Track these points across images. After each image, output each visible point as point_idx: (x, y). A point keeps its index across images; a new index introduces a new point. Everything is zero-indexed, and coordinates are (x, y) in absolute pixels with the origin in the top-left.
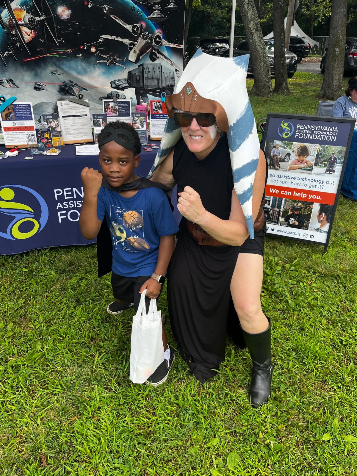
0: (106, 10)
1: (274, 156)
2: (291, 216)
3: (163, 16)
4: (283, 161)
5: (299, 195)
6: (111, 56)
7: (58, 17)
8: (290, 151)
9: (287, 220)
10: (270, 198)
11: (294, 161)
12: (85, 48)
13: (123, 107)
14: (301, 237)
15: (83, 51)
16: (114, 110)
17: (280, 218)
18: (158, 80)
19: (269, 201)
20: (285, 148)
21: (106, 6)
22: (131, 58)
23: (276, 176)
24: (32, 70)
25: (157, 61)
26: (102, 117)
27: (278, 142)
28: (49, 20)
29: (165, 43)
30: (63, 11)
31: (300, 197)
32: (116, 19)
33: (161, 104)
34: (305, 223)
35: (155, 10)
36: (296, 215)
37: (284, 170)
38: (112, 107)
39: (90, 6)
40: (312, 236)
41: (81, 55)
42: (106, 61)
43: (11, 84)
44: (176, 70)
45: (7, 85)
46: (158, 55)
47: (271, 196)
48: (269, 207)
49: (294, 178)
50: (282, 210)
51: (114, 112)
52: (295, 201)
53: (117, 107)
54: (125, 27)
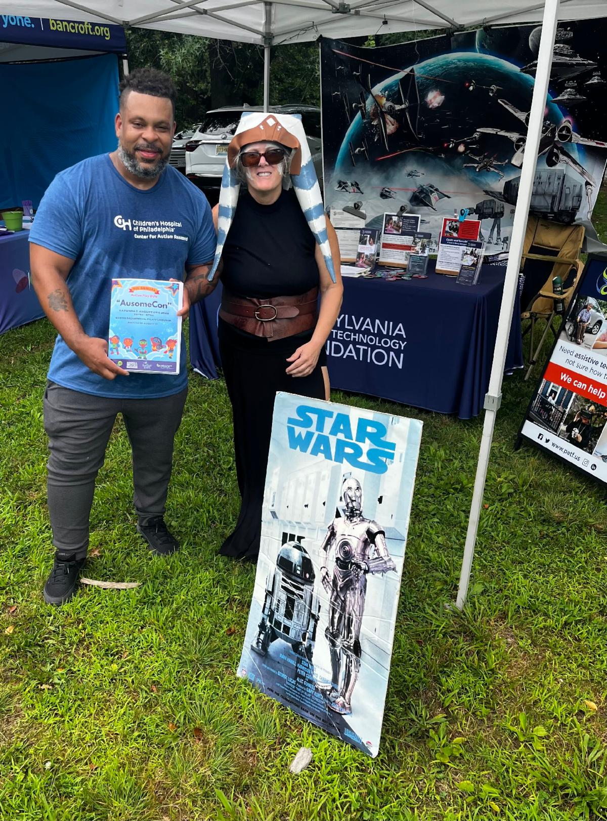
0: (492, 93)
1: (581, 321)
2: (576, 425)
3: (578, 96)
4: (590, 331)
5: (595, 391)
6: (485, 157)
7: (425, 105)
8: (603, 316)
9: (569, 430)
10: (558, 389)
11: (603, 334)
12: (451, 146)
13: (410, 224)
14: (579, 464)
15: (447, 150)
16: (397, 226)
17: (562, 423)
18: (554, 197)
19: (556, 393)
20: (598, 311)
21: (494, 87)
22: (516, 160)
23: (575, 354)
24: (384, 171)
25: (558, 167)
26: (370, 232)
27: (592, 301)
28: (412, 109)
29: (577, 138)
30: (435, 97)
31: (596, 397)
32: (506, 104)
33: (458, 224)
34: (592, 441)
35: (568, 88)
36: (583, 425)
37: (588, 347)
38: (395, 222)
39: (471, 88)
40: (595, 466)
41: (443, 156)
42: (476, 165)
43: (356, 189)
44: (587, 183)
45: (350, 189)
46: (561, 156)
47: (559, 385)
48: (553, 402)
49: (597, 363)
50: (567, 410)
51: (396, 230)
52: (587, 401)
53: (401, 223)
54: (516, 115)
